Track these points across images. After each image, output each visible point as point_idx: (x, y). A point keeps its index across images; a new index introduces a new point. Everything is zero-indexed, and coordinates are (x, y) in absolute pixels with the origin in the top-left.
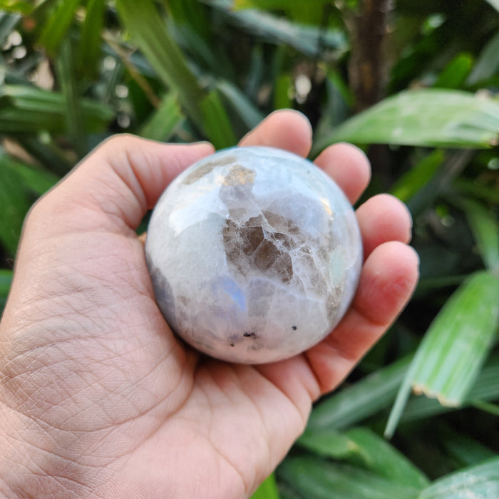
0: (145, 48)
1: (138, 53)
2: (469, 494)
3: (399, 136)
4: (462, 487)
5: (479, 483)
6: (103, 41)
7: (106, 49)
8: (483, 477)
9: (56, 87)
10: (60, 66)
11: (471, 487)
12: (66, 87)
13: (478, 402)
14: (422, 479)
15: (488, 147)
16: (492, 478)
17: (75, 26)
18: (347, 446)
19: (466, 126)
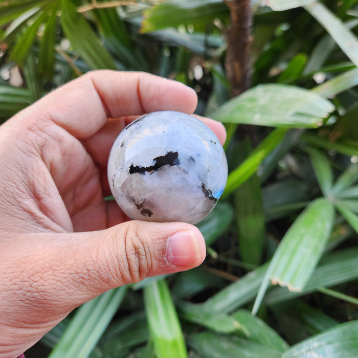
0: (85, 56)
1: (80, 59)
2: (314, 355)
3: (257, 119)
4: (309, 351)
5: (320, 347)
6: (56, 52)
7: (58, 57)
8: (323, 342)
9: (24, 86)
10: (26, 72)
11: (315, 350)
12: (32, 86)
13: (322, 289)
14: (284, 345)
15: (316, 127)
16: (329, 343)
17: (36, 43)
18: (234, 325)
19: (299, 114)
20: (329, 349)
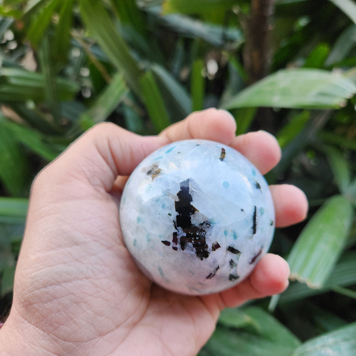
0: (101, 42)
1: (96, 45)
2: (329, 351)
3: (278, 101)
4: (324, 346)
5: (336, 342)
6: (71, 37)
7: (74, 43)
8: (338, 339)
9: (38, 69)
10: (41, 55)
11: (331, 346)
12: (46, 69)
13: (336, 287)
14: (296, 341)
15: (338, 108)
16: (345, 340)
17: (51, 26)
18: (244, 319)
19: (323, 94)
20: (345, 346)
